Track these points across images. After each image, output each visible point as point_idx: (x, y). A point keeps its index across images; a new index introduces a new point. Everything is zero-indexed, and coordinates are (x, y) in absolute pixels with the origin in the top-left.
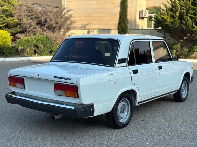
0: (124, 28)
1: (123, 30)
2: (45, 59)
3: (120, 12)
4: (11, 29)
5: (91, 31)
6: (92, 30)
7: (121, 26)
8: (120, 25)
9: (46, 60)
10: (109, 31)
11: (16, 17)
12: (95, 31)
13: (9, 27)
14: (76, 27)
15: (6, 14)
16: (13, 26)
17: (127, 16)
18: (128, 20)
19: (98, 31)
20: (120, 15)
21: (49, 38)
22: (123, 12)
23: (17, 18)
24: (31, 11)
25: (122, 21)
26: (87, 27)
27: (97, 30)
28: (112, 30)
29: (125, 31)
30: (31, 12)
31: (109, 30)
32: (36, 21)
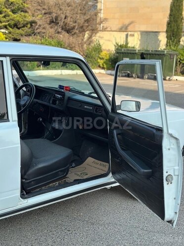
0: (175, 30)
1: (173, 34)
2: (53, 74)
3: (171, 5)
4: (20, 29)
5: (131, 35)
6: (132, 33)
7: (171, 27)
8: (169, 25)
9: (55, 75)
10: (156, 35)
11: (30, 12)
12: (136, 34)
13: (19, 27)
14: (106, 28)
15: (13, 8)
16: (22, 25)
17: (182, 12)
18: (182, 18)
19: (141, 34)
20: (171, 10)
21: (62, 43)
22: (175, 4)
23: (31, 14)
24: (42, 3)
25: (172, 20)
26: (129, 28)
27: (139, 33)
28: (160, 33)
29: (177, 35)
30: (41, 5)
31: (156, 33)
32: (48, 18)
